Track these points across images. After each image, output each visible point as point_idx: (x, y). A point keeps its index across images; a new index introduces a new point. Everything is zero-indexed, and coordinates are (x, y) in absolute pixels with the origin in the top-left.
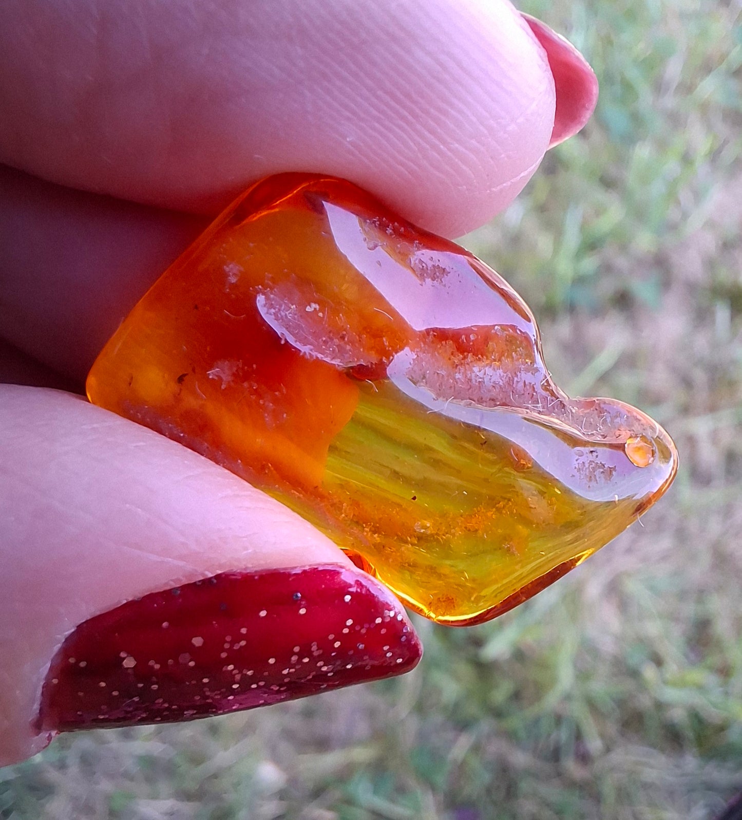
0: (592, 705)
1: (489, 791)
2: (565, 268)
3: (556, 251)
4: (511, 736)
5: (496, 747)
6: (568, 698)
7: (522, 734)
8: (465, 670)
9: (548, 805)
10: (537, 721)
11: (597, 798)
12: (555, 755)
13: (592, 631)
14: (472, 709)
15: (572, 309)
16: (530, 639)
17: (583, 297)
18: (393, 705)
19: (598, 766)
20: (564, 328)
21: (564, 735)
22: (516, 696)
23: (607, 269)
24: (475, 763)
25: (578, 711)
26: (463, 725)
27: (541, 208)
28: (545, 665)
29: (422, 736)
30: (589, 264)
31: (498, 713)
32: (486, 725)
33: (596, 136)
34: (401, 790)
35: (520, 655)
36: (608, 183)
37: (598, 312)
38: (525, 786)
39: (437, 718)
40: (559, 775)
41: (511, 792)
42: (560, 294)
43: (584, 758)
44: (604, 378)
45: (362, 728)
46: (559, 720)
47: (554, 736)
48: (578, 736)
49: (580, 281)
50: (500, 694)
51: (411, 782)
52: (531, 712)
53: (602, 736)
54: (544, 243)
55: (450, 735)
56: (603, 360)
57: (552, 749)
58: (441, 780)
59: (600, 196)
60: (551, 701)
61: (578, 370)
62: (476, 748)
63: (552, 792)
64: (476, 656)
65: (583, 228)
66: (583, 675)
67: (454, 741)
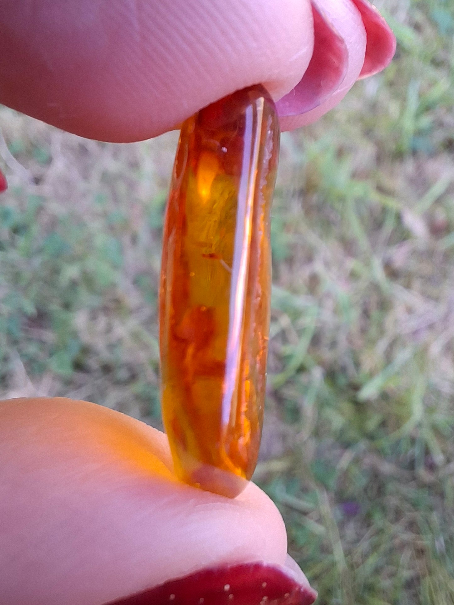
0: (435, 429)
1: (365, 490)
2: (409, 125)
3: (402, 114)
4: (379, 452)
5: (369, 460)
6: (419, 425)
7: (388, 451)
8: (347, 407)
9: (406, 500)
10: (398, 443)
11: (442, 495)
12: (411, 465)
13: (435, 379)
14: (352, 434)
15: (414, 153)
16: (392, 385)
17: (423, 145)
18: (298, 432)
19: (441, 473)
20: (409, 167)
21: (417, 451)
22: (383, 424)
23: (440, 124)
24: (355, 471)
25: (427, 434)
26: (347, 445)
27: (391, 84)
28: (402, 403)
29: (318, 453)
30: (426, 121)
31: (371, 437)
32: (363, 445)
33: (429, 31)
34: (305, 490)
35: (385, 396)
36: (437, 63)
37: (433, 155)
38: (391, 487)
39: (328, 440)
40: (414, 478)
41: (381, 491)
42: (406, 143)
43: (431, 467)
44: (439, 201)
45: (277, 448)
46: (413, 441)
47: (410, 452)
48: (427, 452)
49: (419, 133)
50: (372, 424)
51: (312, 485)
52: (394, 436)
53: (444, 452)
54: (393, 108)
55: (337, 452)
56: (438, 189)
57: (409, 460)
58: (332, 483)
59: (431, 72)
60: (408, 428)
61: (420, 196)
62: (356, 461)
63: (410, 491)
64: (355, 397)
65: (420, 96)
66: (429, 409)
67: (341, 456)
